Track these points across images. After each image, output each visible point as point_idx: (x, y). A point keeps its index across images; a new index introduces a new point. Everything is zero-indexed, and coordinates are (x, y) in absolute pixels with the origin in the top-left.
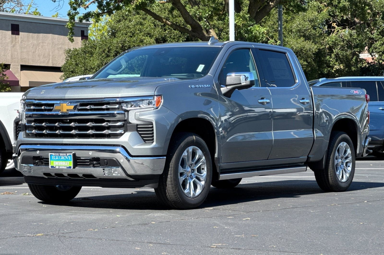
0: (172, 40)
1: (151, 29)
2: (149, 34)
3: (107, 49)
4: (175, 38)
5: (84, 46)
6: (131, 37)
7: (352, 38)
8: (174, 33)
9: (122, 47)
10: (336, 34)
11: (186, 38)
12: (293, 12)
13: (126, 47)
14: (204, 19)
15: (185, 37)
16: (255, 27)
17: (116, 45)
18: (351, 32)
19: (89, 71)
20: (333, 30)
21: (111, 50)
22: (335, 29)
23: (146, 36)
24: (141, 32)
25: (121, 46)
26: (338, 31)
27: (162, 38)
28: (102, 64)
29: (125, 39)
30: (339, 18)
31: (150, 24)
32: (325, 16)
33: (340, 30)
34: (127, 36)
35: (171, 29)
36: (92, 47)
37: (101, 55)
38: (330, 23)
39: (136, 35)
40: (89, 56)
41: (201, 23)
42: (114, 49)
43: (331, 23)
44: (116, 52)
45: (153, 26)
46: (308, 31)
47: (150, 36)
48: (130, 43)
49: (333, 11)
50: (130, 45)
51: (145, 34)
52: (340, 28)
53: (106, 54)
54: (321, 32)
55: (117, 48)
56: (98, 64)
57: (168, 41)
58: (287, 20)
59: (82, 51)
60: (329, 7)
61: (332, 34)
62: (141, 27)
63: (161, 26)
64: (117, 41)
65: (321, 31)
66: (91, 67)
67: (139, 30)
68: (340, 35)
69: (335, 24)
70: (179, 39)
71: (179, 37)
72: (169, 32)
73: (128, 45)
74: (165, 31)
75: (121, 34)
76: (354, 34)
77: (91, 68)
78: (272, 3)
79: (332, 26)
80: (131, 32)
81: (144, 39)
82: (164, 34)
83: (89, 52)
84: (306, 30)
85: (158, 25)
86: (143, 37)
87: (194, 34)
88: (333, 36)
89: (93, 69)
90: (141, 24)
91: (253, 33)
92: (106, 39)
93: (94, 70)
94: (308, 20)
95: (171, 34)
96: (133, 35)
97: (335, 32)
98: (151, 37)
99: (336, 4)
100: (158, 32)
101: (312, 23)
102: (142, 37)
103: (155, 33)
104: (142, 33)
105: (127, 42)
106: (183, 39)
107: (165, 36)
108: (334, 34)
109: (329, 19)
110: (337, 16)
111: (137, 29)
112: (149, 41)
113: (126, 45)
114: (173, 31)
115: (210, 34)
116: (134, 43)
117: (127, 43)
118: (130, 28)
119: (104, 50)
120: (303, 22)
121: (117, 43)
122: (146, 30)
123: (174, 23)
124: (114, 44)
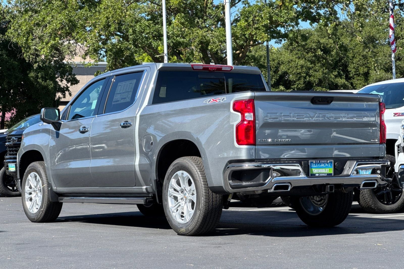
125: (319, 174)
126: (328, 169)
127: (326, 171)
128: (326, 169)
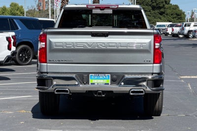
125: (98, 83)
127: (104, 81)
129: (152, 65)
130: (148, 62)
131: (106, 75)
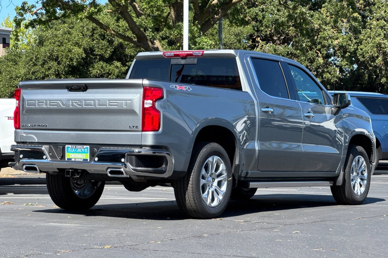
0: (99, 50)
1: (79, 39)
2: (77, 43)
3: (35, 58)
4: (103, 48)
5: (7, 54)
6: (59, 46)
7: (276, 53)
8: (102, 43)
9: (50, 57)
10: (261, 49)
11: (113, 49)
12: (236, 25)
13: (54, 56)
14: (149, 30)
15: (112, 47)
16: (203, 39)
17: (44, 54)
18: (275, 47)
19: (14, 79)
20: (257, 44)
21: (39, 58)
22: (259, 44)
23: (74, 45)
24: (69, 42)
25: (49, 55)
26: (262, 46)
27: (90, 48)
28: (29, 73)
29: (54, 48)
30: (263, 33)
31: (79, 33)
32: (249, 31)
33: (264, 45)
34: (55, 45)
35: (99, 39)
36: (16, 55)
37: (28, 63)
38: (254, 37)
39: (64, 44)
40: (13, 64)
41: (147, 33)
42: (42, 58)
43: (256, 38)
44: (44, 61)
45: (81, 35)
46: (233, 45)
47: (78, 46)
48: (58, 52)
49: (257, 27)
50: (58, 54)
51: (73, 43)
52: (264, 43)
53: (34, 62)
54: (245, 47)
55: (45, 57)
56: (25, 73)
57: (96, 51)
58: (213, 33)
59: (6, 59)
60: (254, 22)
61: (256, 49)
62: (69, 36)
63: (89, 36)
64: (45, 50)
65: (245, 45)
66: (16, 75)
67: (67, 40)
68: (265, 50)
69: (259, 38)
70: (107, 49)
71: (107, 47)
72: (97, 42)
73: (56, 54)
74: (93, 41)
75: (49, 43)
76: (278, 50)
77: (17, 77)
78: (217, 16)
79: (256, 41)
80: (59, 41)
81: (73, 49)
82: (91, 44)
83: (12, 60)
84: (232, 44)
85: (86, 35)
86: (72, 47)
87: (139, 44)
88: (258, 51)
89: (18, 78)
90: (69, 33)
91: (201, 45)
92: (33, 47)
93: (20, 79)
94: (233, 33)
95: (99, 44)
96: (61, 44)
97: (259, 47)
98: (80, 46)
99: (261, 19)
100: (86, 42)
101: (237, 37)
102: (70, 47)
103: (83, 42)
104: (71, 43)
105: (56, 51)
106: (111, 49)
107: (93, 46)
108: (258, 49)
109: (254, 34)
110: (262, 31)
111: (65, 39)
112: (78, 51)
113: (54, 54)
114: (101, 41)
115: (155, 44)
116: (62, 53)
117: (55, 53)
118: (58, 37)
119: (31, 59)
120: (229, 35)
121: (45, 52)
122: (74, 40)
123: (102, 33)
124: (41, 53)
125: (75, 159)
126: (85, 155)
127: (83, 156)
128: (83, 155)
129: (140, 133)
130: (135, 129)
131: (85, 147)
